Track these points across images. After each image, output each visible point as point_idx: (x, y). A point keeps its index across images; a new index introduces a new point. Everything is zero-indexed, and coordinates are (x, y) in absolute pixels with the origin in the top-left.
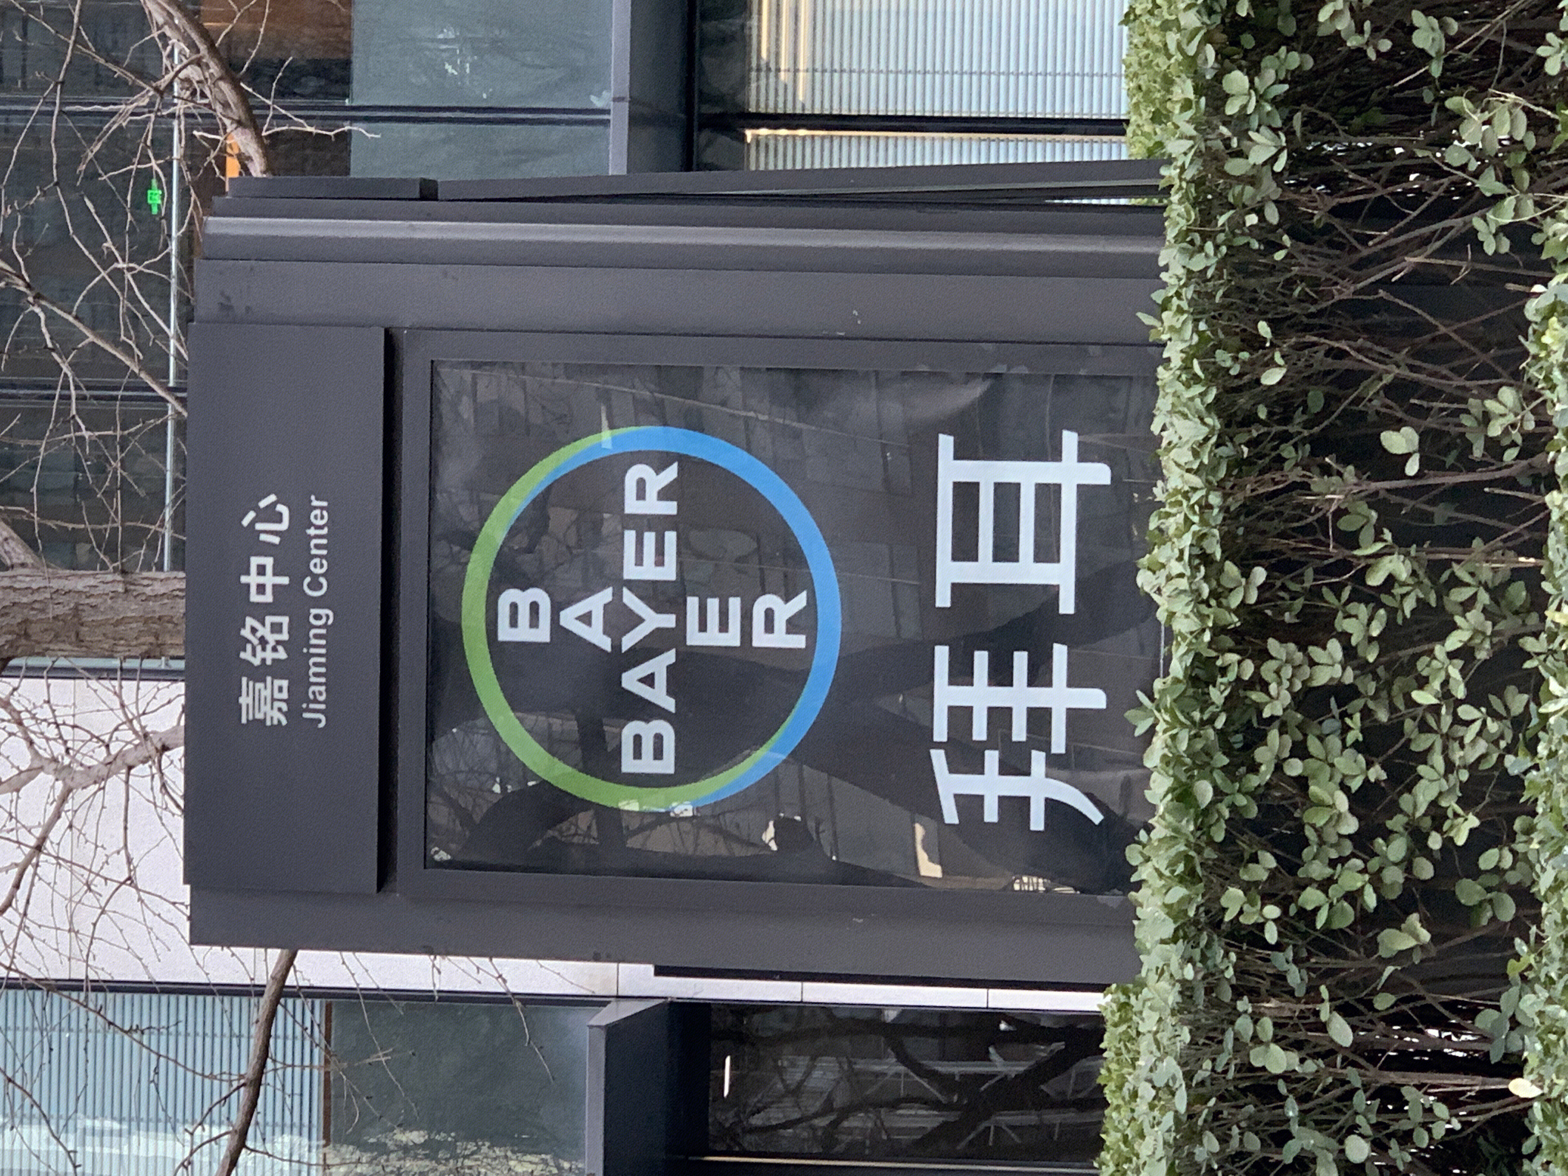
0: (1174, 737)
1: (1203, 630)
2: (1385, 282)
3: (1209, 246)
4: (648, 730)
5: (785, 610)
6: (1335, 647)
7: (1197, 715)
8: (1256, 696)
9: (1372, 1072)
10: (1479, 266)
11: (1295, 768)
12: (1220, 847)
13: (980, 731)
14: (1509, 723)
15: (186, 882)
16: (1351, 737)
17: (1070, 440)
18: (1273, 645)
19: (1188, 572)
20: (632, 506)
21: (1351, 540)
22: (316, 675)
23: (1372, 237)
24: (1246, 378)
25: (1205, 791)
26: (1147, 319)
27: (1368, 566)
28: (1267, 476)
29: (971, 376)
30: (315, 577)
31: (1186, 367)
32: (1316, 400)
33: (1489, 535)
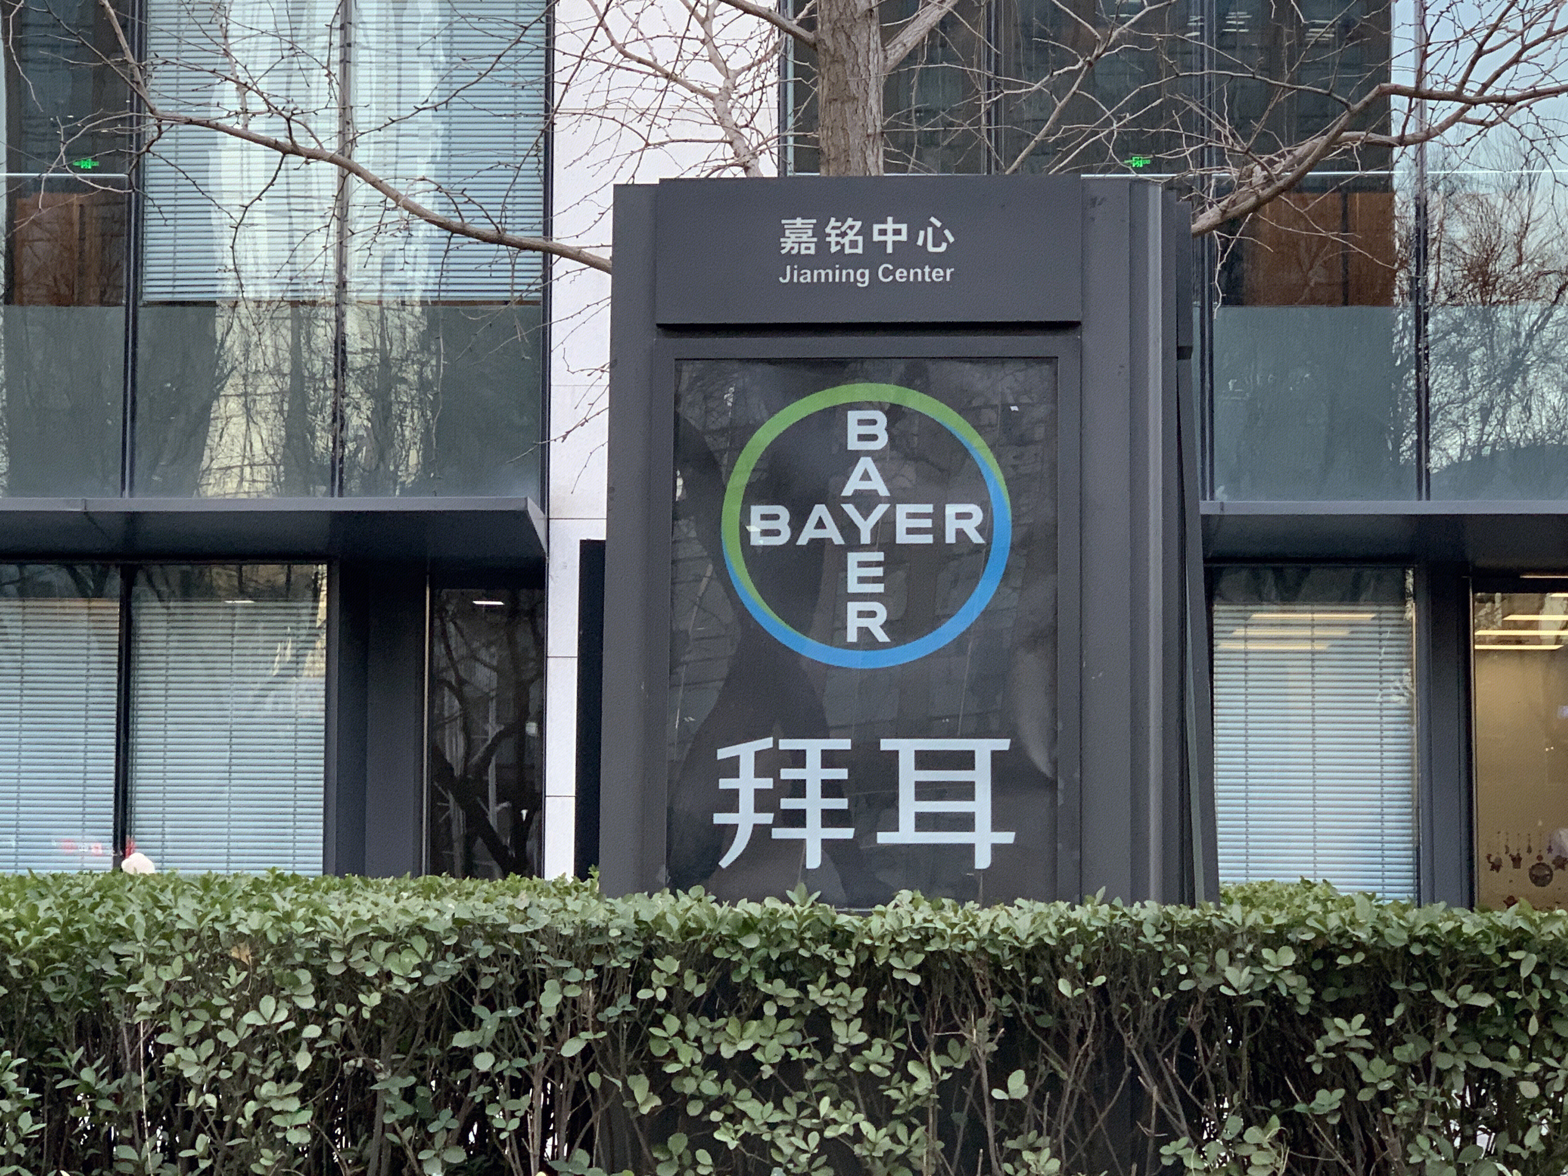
0: (791, 918)
1: (871, 938)
2: (1137, 1071)
3: (1161, 938)
4: (783, 524)
5: (876, 626)
6: (862, 1038)
7: (808, 935)
8: (823, 979)
9: (541, 1072)
10: (1151, 1142)
11: (770, 1009)
12: (709, 954)
13: (787, 774)
14: (806, 1170)
15: (661, 180)
16: (793, 1051)
17: (1008, 838)
18: (862, 991)
19: (915, 926)
20: (951, 510)
21: (941, 1048)
22: (819, 275)
23: (1171, 1061)
24: (1062, 968)
25: (751, 942)
26: (1100, 894)
27: (922, 1062)
28: (988, 985)
29: (1054, 763)
30: (893, 273)
31: (1070, 923)
32: (1046, 1021)
33: (948, 1152)
